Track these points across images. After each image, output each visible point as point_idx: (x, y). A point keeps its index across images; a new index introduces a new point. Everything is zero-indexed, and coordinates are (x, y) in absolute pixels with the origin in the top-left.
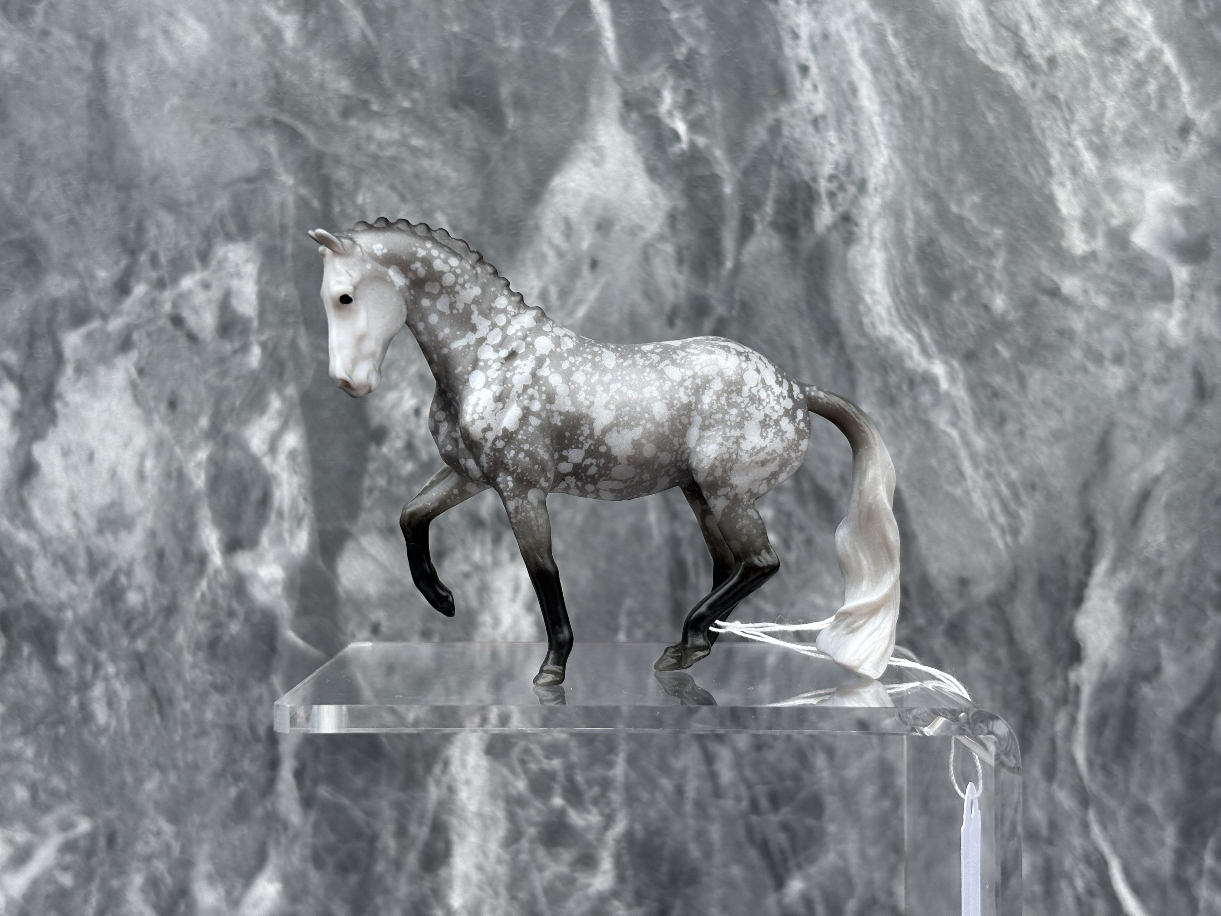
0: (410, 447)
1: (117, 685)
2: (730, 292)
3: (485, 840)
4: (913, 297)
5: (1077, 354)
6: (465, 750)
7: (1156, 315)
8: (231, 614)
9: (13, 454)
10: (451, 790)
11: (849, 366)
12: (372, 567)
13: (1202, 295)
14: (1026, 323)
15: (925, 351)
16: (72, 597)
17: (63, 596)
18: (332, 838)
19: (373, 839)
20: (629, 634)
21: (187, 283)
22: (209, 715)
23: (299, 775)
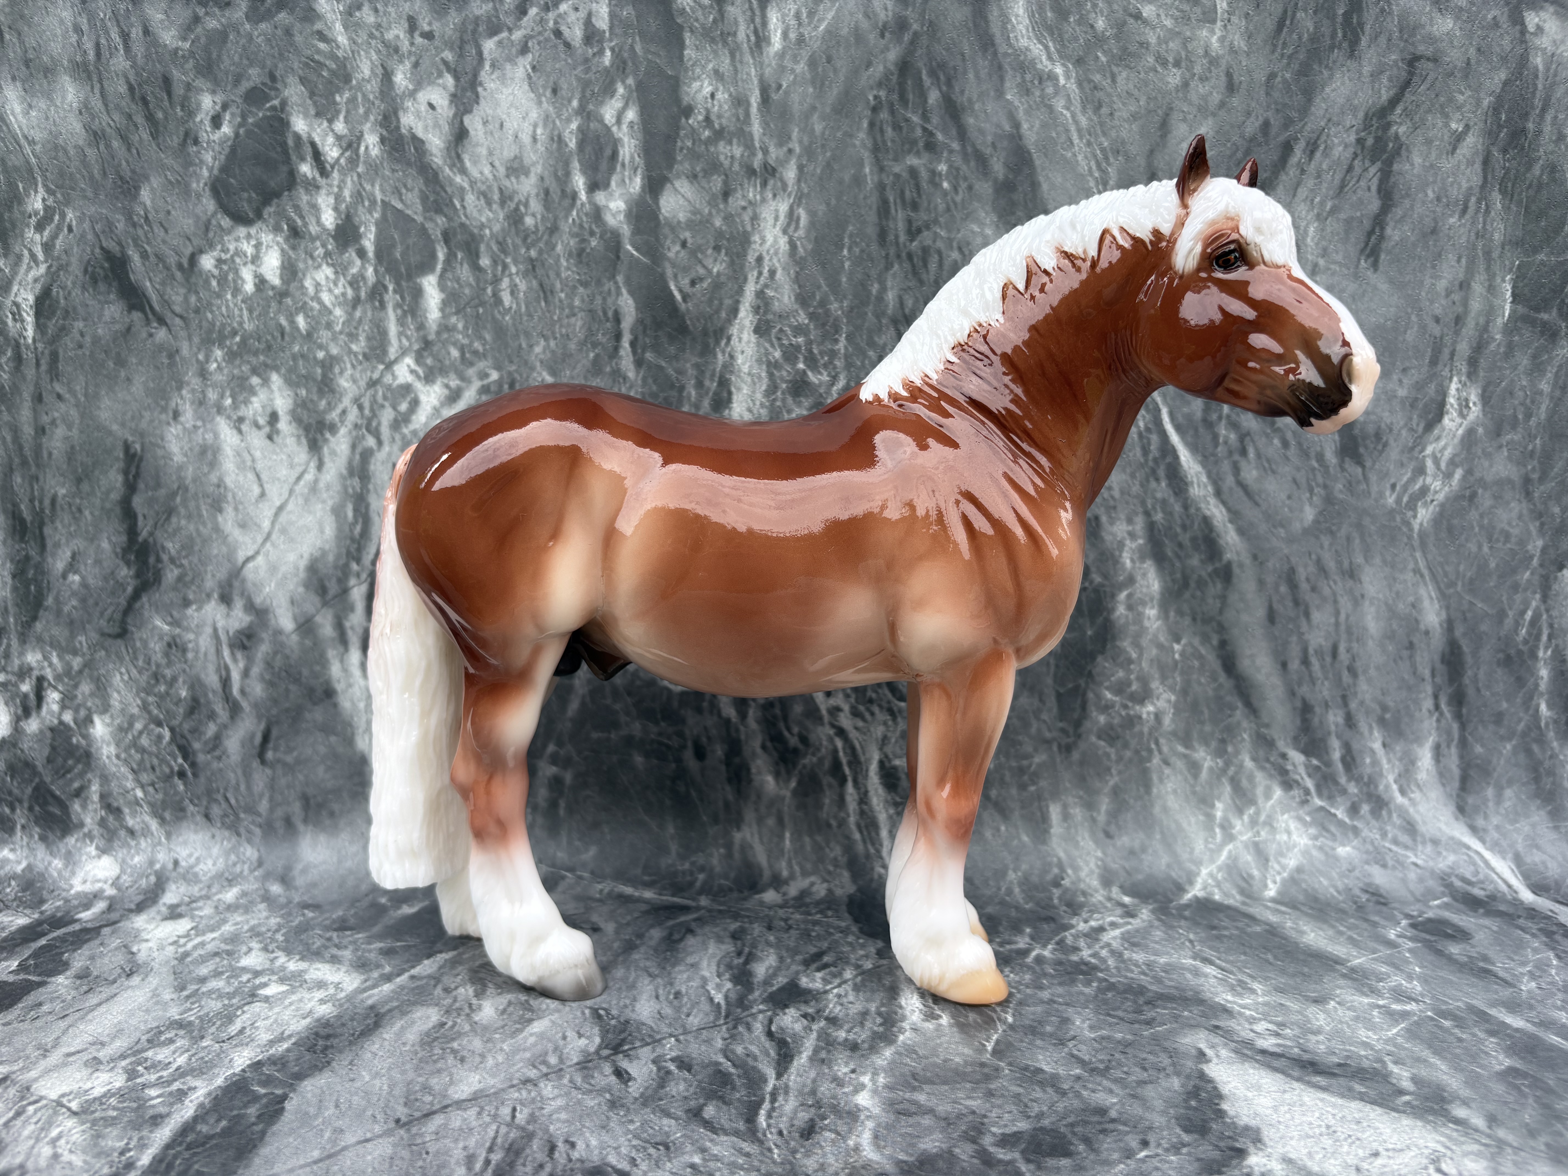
0: (707, 119)
1: (517, 280)
2: (922, 14)
3: (754, 392)
4: (1044, 19)
5: (1151, 60)
6: (741, 331)
7: (1205, 33)
8: (592, 233)
9: (451, 124)
10: (732, 357)
11: (1000, 67)
12: (681, 201)
13: (1235, 19)
14: (1117, 37)
15: (1050, 58)
16: (489, 220)
17: (484, 220)
18: (654, 388)
19: (682, 388)
20: (850, 249)
21: (563, 7)
22: (577, 303)
23: (633, 344)
